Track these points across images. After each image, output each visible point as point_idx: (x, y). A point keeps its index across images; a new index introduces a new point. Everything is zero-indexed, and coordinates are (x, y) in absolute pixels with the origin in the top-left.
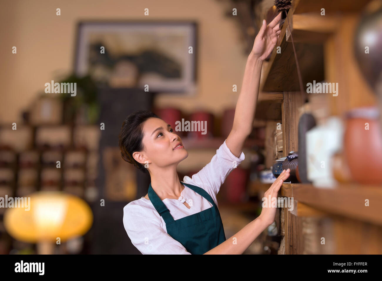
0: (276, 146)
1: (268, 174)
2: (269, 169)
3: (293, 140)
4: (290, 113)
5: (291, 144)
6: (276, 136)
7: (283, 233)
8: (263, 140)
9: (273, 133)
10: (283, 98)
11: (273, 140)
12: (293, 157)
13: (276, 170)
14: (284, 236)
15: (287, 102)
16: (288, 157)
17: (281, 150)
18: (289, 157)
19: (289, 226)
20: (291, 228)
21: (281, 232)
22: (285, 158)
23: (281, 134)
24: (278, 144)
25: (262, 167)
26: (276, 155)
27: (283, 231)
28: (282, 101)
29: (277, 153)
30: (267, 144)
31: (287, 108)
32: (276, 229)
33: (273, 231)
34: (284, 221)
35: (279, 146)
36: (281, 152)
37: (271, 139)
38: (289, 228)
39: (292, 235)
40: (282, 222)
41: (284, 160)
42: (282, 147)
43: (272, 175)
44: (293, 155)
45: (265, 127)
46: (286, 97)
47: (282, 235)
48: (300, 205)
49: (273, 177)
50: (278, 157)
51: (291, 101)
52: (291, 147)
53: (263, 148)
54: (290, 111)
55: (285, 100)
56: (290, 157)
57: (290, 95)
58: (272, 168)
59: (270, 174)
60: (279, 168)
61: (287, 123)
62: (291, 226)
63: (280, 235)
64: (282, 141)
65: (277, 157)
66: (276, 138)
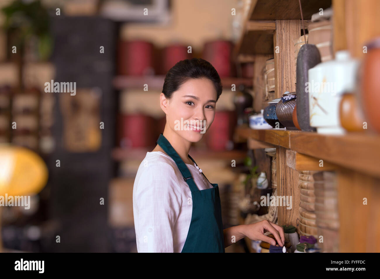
0: (265, 85)
1: (257, 119)
2: (258, 113)
3: (287, 78)
4: (284, 46)
5: (285, 82)
6: (266, 73)
7: (274, 186)
8: (252, 78)
9: (263, 70)
10: (275, 28)
11: (263, 79)
12: (288, 99)
13: (268, 114)
14: (276, 189)
15: (280, 33)
16: (282, 98)
17: (272, 90)
18: (284, 98)
19: (282, 179)
20: (285, 180)
21: (272, 184)
22: (279, 100)
23: (272, 71)
24: (269, 83)
25: (249, 110)
26: (265, 96)
27: (274, 184)
28: (274, 31)
29: (267, 93)
30: (255, 82)
31: (280, 40)
32: (266, 181)
33: (263, 183)
34: (276, 171)
35: (270, 86)
36: (273, 92)
37: (260, 77)
38: (282, 180)
39: (286, 188)
40: (272, 173)
41: (278, 102)
42: (274, 86)
43: (262, 120)
44: (288, 96)
45: (253, 63)
46: (279, 26)
47: (273, 188)
48: (300, 156)
49: (264, 122)
50: (269, 98)
51: (285, 32)
52: (285, 87)
53: (251, 87)
54: (284, 44)
55: (277, 31)
56: (286, 98)
57: (283, 25)
58: (262, 111)
59: (260, 118)
60: (272, 112)
61: (280, 57)
62: (285, 178)
63: (271, 188)
64: (274, 79)
65: (267, 98)
66: (266, 77)
